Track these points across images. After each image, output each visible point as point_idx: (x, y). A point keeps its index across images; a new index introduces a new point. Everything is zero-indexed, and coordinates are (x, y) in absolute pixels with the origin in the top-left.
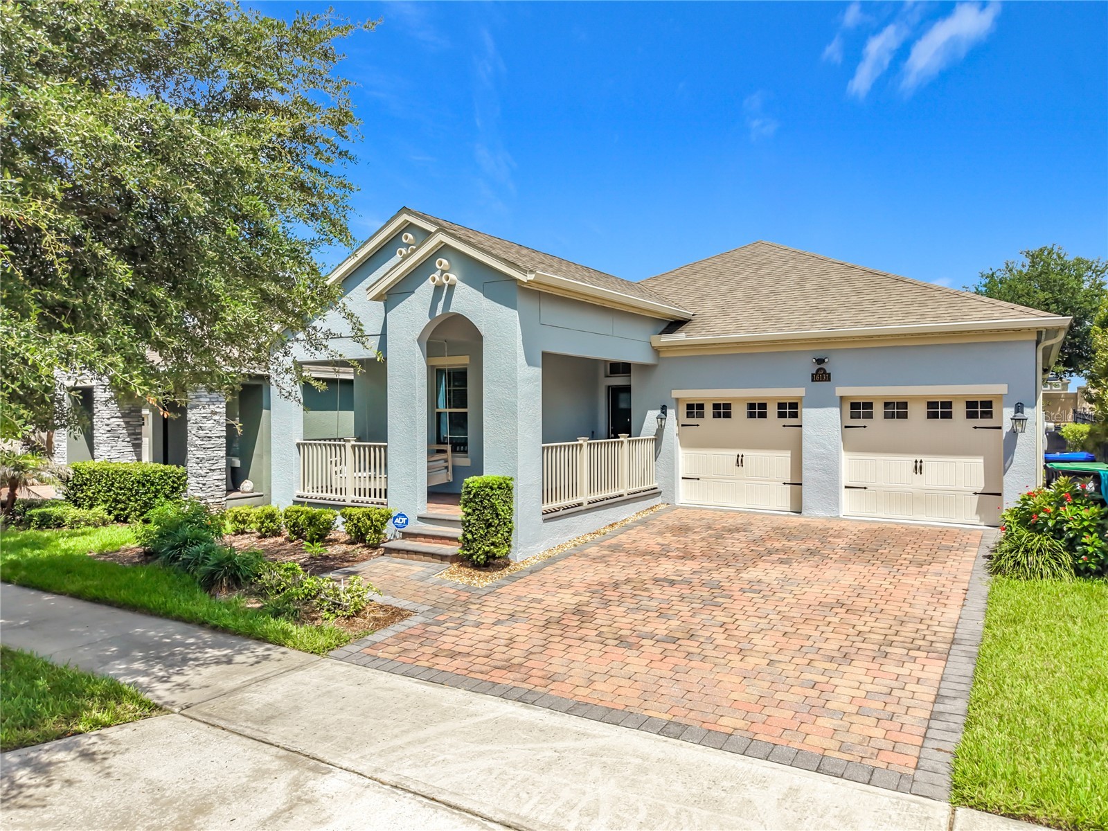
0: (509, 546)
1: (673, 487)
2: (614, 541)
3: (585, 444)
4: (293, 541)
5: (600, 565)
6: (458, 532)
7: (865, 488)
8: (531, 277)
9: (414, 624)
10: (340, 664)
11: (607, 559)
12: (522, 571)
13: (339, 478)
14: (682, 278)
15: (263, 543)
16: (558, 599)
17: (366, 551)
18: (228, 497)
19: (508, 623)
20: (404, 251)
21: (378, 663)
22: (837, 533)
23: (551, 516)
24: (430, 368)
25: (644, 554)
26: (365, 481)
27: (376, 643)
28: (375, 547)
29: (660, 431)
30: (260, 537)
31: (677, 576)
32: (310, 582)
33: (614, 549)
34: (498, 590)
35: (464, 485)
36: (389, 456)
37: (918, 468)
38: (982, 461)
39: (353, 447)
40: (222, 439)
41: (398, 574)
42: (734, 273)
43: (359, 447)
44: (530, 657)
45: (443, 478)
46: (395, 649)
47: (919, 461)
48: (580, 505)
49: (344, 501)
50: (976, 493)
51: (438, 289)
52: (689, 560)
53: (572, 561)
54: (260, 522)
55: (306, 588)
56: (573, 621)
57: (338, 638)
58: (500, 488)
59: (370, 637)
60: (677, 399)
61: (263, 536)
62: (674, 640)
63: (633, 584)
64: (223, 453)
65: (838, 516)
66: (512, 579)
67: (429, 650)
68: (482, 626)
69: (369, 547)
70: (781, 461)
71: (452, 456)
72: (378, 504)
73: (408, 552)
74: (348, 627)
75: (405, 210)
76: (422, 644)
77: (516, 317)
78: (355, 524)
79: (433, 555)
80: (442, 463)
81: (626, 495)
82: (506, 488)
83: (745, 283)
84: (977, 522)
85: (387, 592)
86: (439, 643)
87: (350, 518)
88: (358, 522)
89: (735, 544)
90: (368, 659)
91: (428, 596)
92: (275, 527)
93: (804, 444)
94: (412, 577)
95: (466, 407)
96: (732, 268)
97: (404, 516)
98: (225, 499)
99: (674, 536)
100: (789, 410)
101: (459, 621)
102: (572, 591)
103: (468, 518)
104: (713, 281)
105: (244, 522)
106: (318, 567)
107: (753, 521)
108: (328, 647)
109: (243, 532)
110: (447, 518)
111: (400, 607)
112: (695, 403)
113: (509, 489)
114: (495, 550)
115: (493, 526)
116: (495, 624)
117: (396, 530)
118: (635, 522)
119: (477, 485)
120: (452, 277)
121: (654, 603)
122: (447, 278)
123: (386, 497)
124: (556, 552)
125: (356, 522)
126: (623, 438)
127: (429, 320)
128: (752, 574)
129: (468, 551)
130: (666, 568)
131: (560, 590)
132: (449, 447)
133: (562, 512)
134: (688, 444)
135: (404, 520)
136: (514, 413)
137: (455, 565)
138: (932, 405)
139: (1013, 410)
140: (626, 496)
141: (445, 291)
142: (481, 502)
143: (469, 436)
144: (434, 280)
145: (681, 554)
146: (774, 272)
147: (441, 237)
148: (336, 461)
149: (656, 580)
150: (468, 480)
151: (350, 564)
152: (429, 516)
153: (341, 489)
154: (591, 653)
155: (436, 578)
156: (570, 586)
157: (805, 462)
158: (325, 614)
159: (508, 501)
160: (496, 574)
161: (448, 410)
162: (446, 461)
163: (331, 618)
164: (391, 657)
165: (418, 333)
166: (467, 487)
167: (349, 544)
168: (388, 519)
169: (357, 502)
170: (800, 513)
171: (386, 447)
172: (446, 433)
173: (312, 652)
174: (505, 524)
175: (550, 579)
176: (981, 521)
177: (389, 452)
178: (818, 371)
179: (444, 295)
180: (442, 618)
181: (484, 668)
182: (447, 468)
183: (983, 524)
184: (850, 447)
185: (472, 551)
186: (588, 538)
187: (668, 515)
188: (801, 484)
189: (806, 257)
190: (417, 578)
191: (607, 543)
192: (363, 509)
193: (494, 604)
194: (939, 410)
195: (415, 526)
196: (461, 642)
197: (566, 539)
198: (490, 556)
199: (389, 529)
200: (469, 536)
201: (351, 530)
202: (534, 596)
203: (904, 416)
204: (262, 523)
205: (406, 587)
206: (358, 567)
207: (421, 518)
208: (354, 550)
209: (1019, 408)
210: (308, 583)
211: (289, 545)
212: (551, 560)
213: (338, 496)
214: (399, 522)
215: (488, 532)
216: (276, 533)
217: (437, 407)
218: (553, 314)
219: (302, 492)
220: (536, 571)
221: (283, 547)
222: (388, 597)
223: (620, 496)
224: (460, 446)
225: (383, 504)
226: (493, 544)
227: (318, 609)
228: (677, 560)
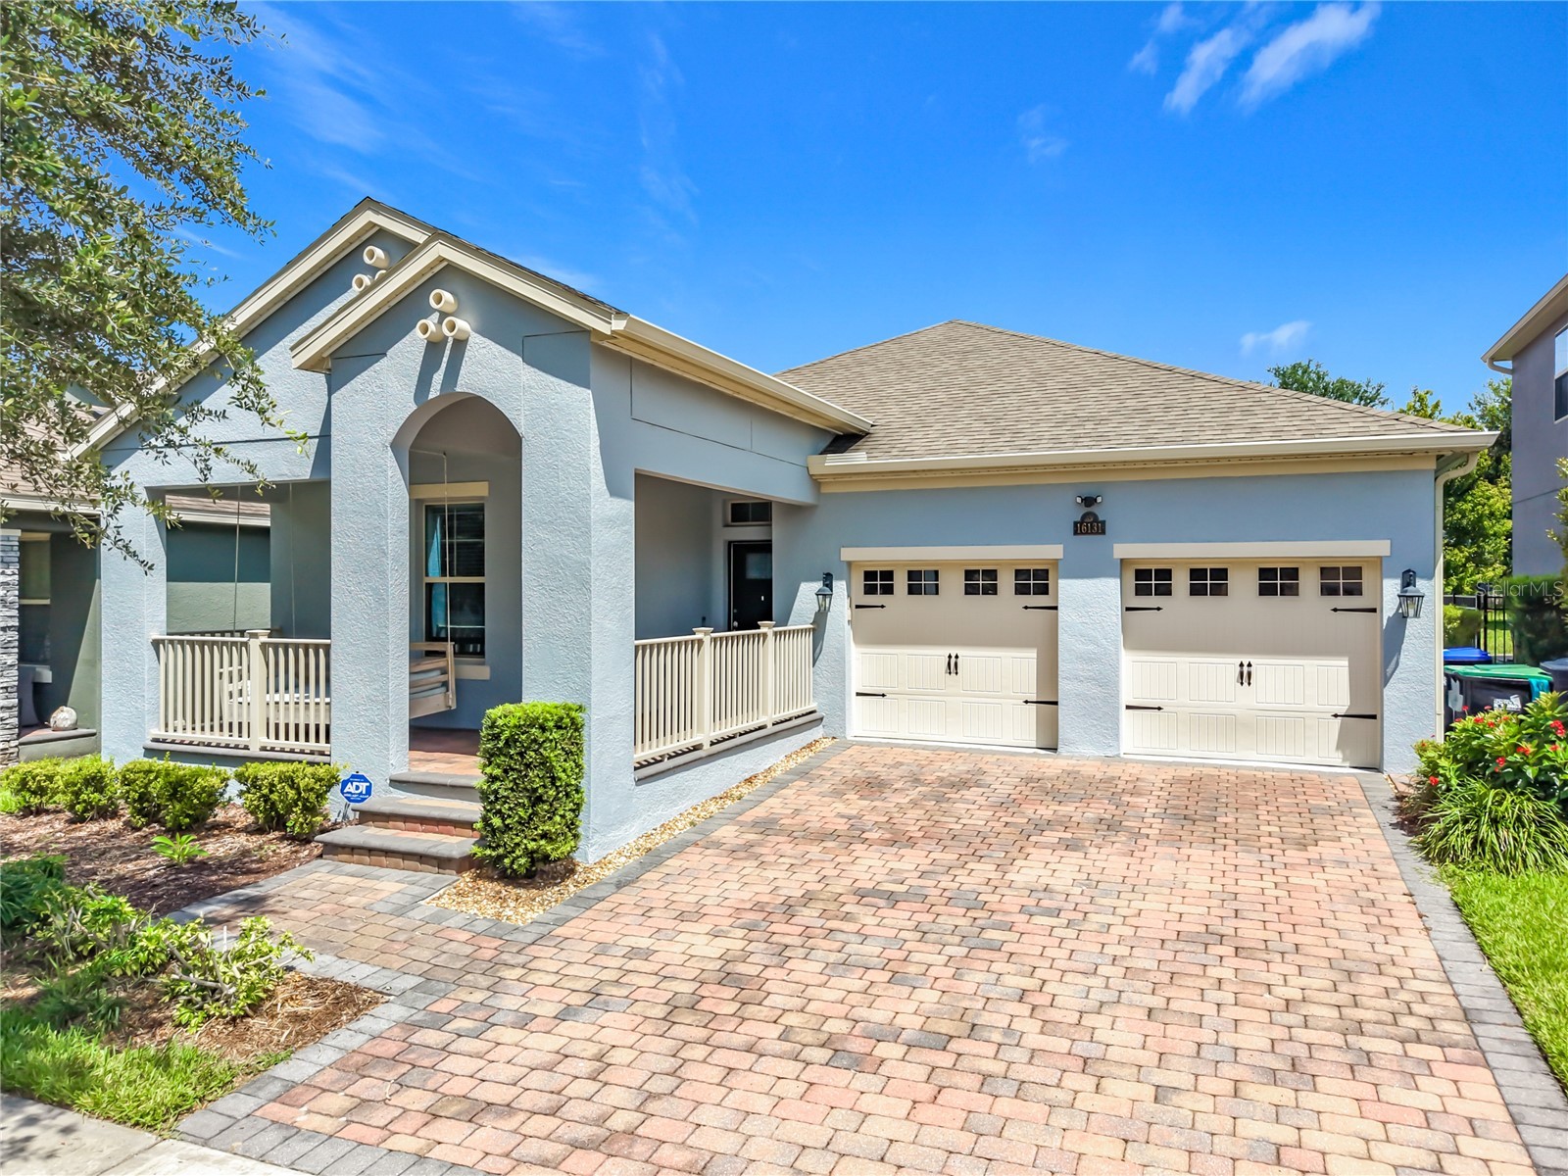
0: (576, 836)
1: (843, 709)
2: (760, 812)
3: (707, 640)
4: (139, 829)
5: (747, 864)
6: (473, 810)
7: (1159, 709)
8: (619, 325)
9: (383, 1025)
10: (202, 1159)
11: (758, 850)
12: (601, 883)
13: (236, 705)
14: (840, 371)
15: (78, 834)
16: (682, 948)
17: (285, 849)
18: (22, 740)
19: (589, 1015)
20: (367, 280)
21: (298, 1147)
22: (1131, 786)
23: (648, 772)
24: (415, 503)
25: (822, 837)
26: (287, 709)
27: (294, 1085)
28: (304, 840)
29: (821, 618)
30: (71, 822)
31: (895, 882)
32: (155, 934)
33: (767, 827)
34: (559, 931)
35: (486, 722)
36: (333, 665)
37: (1245, 677)
38: (1346, 663)
39: (264, 647)
40: (10, 633)
41: (350, 900)
42: (924, 365)
43: (276, 646)
44: (651, 1107)
45: (437, 702)
46: (336, 1102)
47: (1245, 664)
48: (696, 748)
49: (246, 748)
50: (1336, 716)
51: (434, 347)
52: (906, 847)
53: (693, 858)
54: (73, 793)
55: (142, 949)
56: (722, 1002)
57: (207, 1077)
58: (559, 728)
59: (282, 1071)
60: (849, 564)
61: (79, 819)
62: (943, 1042)
63: (821, 905)
64: (12, 659)
65: (1118, 756)
66: (584, 903)
67: (416, 1100)
68: (532, 1026)
69: (293, 839)
70: (1019, 666)
71: (456, 663)
72: (312, 753)
73: (370, 851)
74: (231, 1044)
75: (368, 203)
76: (401, 1084)
77: (588, 401)
78: (263, 796)
79: (423, 858)
80: (436, 676)
81: (770, 726)
82: (570, 726)
83: (945, 379)
84: (1339, 762)
85: (325, 945)
86: (440, 1078)
87: (255, 784)
88: (271, 792)
89: (971, 812)
90: (273, 1136)
91: (412, 952)
92: (104, 802)
93: (1062, 637)
94: (378, 907)
95: (482, 574)
96: (919, 357)
97: (363, 779)
98: (16, 743)
99: (862, 798)
100: (1034, 582)
101: (481, 1014)
102: (704, 926)
103: (494, 787)
104: (892, 376)
105: (41, 791)
106: (181, 887)
107: (985, 768)
108: (177, 1107)
109: (39, 811)
110: (449, 781)
111: (352, 982)
112: (879, 569)
113: (577, 727)
114: (549, 848)
115: (544, 802)
116: (560, 1017)
117: (347, 806)
118: (787, 773)
119: (513, 722)
120: (462, 324)
121: (871, 949)
122: (452, 327)
123: (328, 740)
124: (660, 840)
125: (265, 791)
126: (766, 627)
127: (415, 407)
128: (1029, 872)
129: (494, 849)
130: (870, 866)
131: (683, 926)
132: (449, 647)
133: (667, 764)
134: (865, 638)
135: (363, 786)
136: (585, 584)
137: (467, 876)
138: (1265, 573)
139: (1399, 581)
140: (771, 729)
141: (447, 352)
142: (521, 754)
143: (488, 627)
144: (425, 329)
145: (887, 836)
146: (989, 364)
147: (441, 250)
148: (231, 673)
149: (861, 895)
150: (495, 712)
151: (251, 878)
152: (412, 778)
153: (240, 724)
154: (781, 1088)
155: (428, 907)
156: (699, 914)
157: (1063, 667)
158: (179, 1012)
159: (572, 753)
160: (550, 893)
161: (448, 580)
162: (444, 672)
163: (193, 1022)
164: (328, 1125)
165: (394, 429)
166: (493, 726)
167: (251, 833)
168: (330, 787)
169: (273, 749)
170: (1055, 749)
171: (327, 648)
172: (442, 621)
173: (137, 1124)
174: (567, 795)
175: (657, 898)
176: (1344, 760)
177: (333, 656)
178: (1084, 516)
179: (445, 359)
180: (444, 1006)
181: (550, 1150)
182: (445, 684)
183: (1348, 764)
184: (1135, 641)
185: (501, 851)
186: (713, 808)
187: (839, 758)
188: (1056, 703)
189: (1035, 343)
190: (389, 908)
191: (749, 816)
192: (281, 767)
193: (553, 966)
194: (1277, 581)
195: (384, 799)
196: (489, 1073)
197: (673, 812)
198: (537, 859)
199: (334, 804)
200: (496, 822)
201: (258, 807)
202: (632, 942)
203: (1220, 590)
204: (77, 794)
205: (367, 931)
206: (268, 886)
207: (396, 783)
208: (261, 847)
209: (1408, 579)
210: (149, 939)
211: (130, 837)
212: (653, 858)
213: (235, 739)
214: (353, 790)
215: (535, 813)
216: (107, 812)
217: (427, 575)
218: (653, 403)
219: (163, 732)
220: (628, 883)
221: (117, 842)
222: (328, 958)
223: (760, 728)
224: (470, 645)
225: (322, 753)
226: (544, 836)
227: (166, 999)
228: (885, 849)
